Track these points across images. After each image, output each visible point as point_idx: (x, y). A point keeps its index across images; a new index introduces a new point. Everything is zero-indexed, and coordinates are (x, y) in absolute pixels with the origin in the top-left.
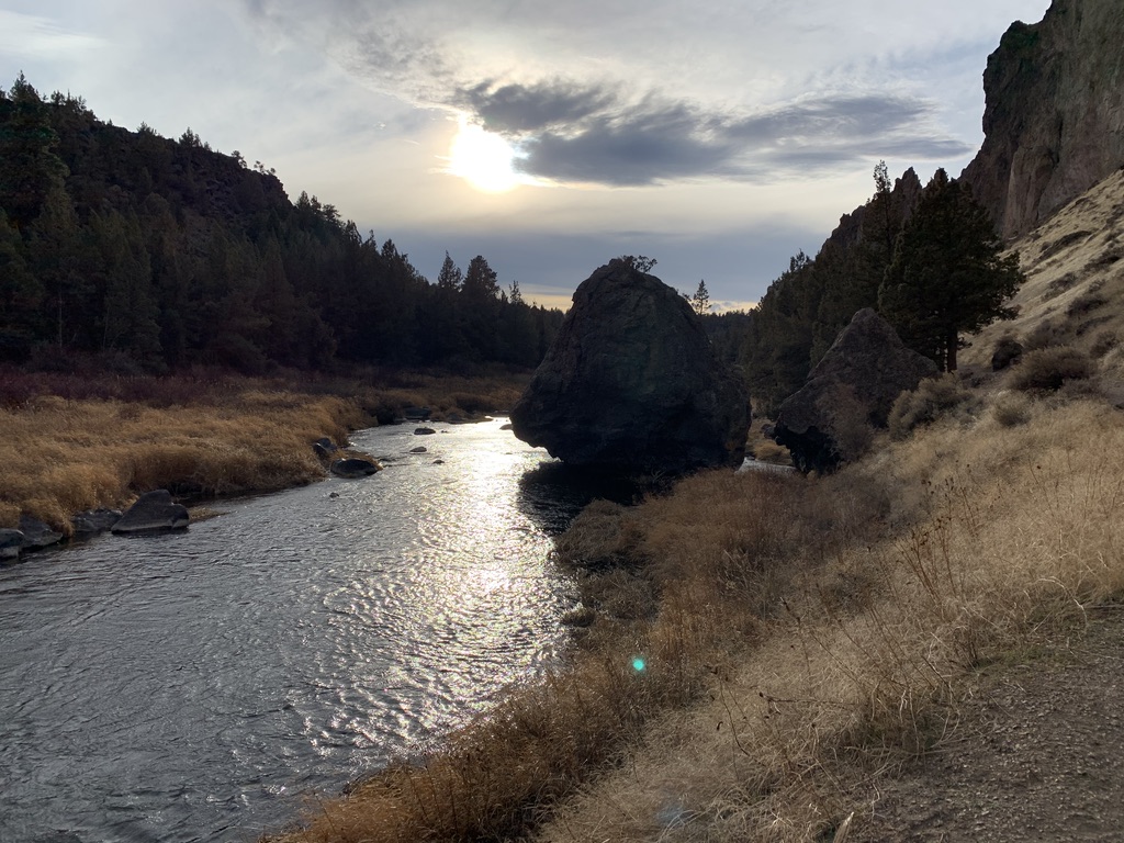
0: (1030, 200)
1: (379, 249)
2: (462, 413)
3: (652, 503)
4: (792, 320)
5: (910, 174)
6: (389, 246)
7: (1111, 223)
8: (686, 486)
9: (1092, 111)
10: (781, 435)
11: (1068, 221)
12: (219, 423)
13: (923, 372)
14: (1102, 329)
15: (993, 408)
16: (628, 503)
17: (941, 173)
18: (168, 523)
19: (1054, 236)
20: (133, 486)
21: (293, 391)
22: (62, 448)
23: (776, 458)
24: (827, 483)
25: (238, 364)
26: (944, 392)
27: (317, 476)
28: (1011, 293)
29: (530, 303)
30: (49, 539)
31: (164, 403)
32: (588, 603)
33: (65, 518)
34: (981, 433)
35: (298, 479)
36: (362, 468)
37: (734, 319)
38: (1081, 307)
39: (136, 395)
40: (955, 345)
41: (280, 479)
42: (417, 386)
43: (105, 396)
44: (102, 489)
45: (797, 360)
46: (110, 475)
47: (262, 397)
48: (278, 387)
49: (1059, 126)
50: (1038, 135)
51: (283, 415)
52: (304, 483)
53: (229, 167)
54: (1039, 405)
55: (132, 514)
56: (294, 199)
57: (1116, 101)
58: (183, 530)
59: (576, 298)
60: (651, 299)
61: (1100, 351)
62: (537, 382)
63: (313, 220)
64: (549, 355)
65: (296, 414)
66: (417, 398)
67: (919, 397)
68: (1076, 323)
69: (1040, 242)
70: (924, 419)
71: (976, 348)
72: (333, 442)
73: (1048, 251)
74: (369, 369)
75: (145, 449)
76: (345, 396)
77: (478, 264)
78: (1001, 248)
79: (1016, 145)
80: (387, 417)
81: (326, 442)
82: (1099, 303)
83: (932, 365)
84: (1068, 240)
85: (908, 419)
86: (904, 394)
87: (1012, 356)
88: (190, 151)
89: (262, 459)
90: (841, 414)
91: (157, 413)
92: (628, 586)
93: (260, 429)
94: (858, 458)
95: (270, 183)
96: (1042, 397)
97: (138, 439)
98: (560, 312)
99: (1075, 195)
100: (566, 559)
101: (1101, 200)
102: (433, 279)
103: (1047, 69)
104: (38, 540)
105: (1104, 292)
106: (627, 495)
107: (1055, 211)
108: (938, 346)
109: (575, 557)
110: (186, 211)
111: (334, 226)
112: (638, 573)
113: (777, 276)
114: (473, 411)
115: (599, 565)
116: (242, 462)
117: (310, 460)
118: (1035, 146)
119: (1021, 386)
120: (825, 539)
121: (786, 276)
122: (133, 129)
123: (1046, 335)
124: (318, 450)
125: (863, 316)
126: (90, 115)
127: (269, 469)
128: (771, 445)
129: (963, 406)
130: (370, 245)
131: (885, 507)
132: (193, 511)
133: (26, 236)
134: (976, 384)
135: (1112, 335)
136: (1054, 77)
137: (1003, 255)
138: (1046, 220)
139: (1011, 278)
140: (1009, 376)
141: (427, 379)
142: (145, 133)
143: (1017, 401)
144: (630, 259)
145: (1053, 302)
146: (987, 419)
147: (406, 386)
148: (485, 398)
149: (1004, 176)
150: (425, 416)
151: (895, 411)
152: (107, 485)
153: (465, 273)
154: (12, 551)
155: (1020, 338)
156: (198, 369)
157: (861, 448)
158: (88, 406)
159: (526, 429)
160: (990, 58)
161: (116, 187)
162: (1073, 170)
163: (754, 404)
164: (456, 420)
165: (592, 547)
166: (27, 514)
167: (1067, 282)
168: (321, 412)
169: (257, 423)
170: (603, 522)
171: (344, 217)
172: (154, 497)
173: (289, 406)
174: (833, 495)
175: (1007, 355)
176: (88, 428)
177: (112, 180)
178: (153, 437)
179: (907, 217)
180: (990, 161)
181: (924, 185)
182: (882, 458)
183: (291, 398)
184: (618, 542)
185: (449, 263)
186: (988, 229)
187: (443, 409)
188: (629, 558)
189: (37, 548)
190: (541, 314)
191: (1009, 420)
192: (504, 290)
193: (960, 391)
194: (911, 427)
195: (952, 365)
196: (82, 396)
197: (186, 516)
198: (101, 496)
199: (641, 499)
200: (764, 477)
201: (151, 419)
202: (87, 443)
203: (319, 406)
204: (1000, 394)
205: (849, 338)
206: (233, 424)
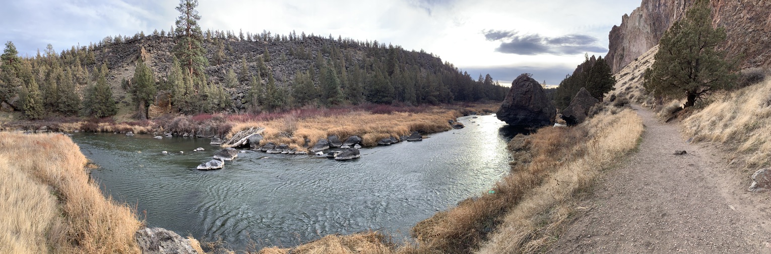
0: (618, 65)
1: (463, 74)
2: (484, 113)
3: (531, 135)
4: (566, 90)
5: (593, 56)
6: (466, 73)
7: (633, 71)
8: (540, 130)
9: (629, 47)
10: (564, 118)
11: (625, 70)
12: (428, 117)
13: (596, 102)
14: (631, 93)
15: (610, 110)
16: (525, 134)
17: (600, 57)
18: (418, 139)
19: (623, 73)
20: (411, 131)
21: (444, 109)
22: (398, 123)
23: (562, 123)
24: (574, 128)
25: (432, 103)
26: (600, 107)
27: (450, 129)
28: (614, 85)
29: (501, 86)
30: (396, 142)
31: (417, 113)
32: (516, 159)
33: (398, 137)
34: (608, 116)
35: (444, 129)
36: (460, 126)
37: (553, 90)
38: (628, 89)
39: (411, 111)
40: (603, 96)
41: (442, 129)
42: (473, 106)
43: (405, 111)
44: (405, 132)
45: (568, 99)
46: (406, 128)
47: (437, 111)
48: (441, 108)
49: (623, 49)
50: (619, 51)
51: (442, 115)
52: (447, 130)
53: (430, 57)
54: (619, 110)
55: (411, 137)
56: (444, 63)
57: (634, 46)
58: (421, 140)
59: (513, 84)
60: (532, 84)
61: (631, 98)
62: (503, 105)
63: (449, 68)
64: (506, 98)
65: (446, 115)
66: (473, 109)
67: (595, 108)
68: (627, 92)
69: (620, 74)
70: (596, 113)
71: (607, 96)
72: (454, 121)
73: (622, 76)
74: (461, 103)
75: (412, 123)
76: (456, 110)
77: (488, 76)
78: (612, 75)
79: (615, 53)
80: (466, 114)
81: (452, 121)
82: (631, 88)
83: (598, 101)
84: (625, 74)
85: (592, 113)
86: (592, 107)
87: (614, 99)
88: (422, 55)
89: (437, 125)
90: (578, 112)
91: (416, 115)
92: (526, 155)
93: (437, 118)
94: (582, 122)
95: (439, 60)
96: (620, 108)
97: (412, 120)
98: (509, 88)
99: (627, 65)
100: (510, 148)
101: (631, 66)
102: (477, 80)
103: (621, 37)
104: (394, 142)
105: (632, 86)
106: (526, 133)
107: (623, 68)
108: (599, 97)
109: (512, 148)
110: (422, 69)
111: (453, 69)
112: (528, 152)
113: (563, 79)
114: (487, 112)
115: (519, 150)
116: (433, 126)
117: (448, 125)
118: (619, 53)
119: (616, 105)
120: (574, 141)
121: (565, 80)
122: (411, 51)
123: (621, 95)
124: (450, 123)
125: (583, 89)
126: (402, 49)
127: (439, 127)
128: (561, 120)
129: (604, 110)
130: (461, 73)
131: (587, 133)
132: (423, 136)
133: (391, 78)
134: (607, 105)
135: (633, 95)
136: (623, 39)
137: (612, 76)
138: (621, 70)
139: (614, 82)
140: (613, 103)
141: (475, 105)
142: (413, 51)
143: (615, 109)
144: (527, 74)
145: (622, 88)
146: (609, 113)
147: (470, 107)
148: (490, 109)
149: (613, 59)
150: (475, 114)
151: (590, 111)
152: (406, 131)
153: (485, 78)
154: (389, 143)
155: (616, 95)
156: (424, 105)
157: (582, 120)
158: (403, 114)
159: (500, 117)
160: (610, 32)
161: (408, 64)
162: (627, 60)
163: (557, 110)
164: (483, 115)
165: (517, 146)
166: (391, 136)
167: (625, 83)
168: (451, 113)
169: (436, 117)
170: (520, 140)
171: (455, 66)
172: (415, 133)
173: (444, 113)
174: (576, 131)
175: (613, 98)
176: (403, 118)
177: (407, 63)
178: (415, 120)
179: (593, 65)
180: (610, 55)
181: (597, 59)
182: (587, 122)
183: (444, 110)
184: (523, 144)
185: (481, 76)
186: (609, 70)
187: (479, 112)
188: (526, 148)
189: (393, 143)
190: (504, 88)
191: (614, 113)
192: (495, 82)
193: (604, 106)
194: (593, 115)
195: (602, 101)
196: (401, 112)
197: (422, 138)
198: (405, 133)
199: (529, 134)
200: (560, 128)
201: (415, 116)
202: (402, 121)
203: (450, 112)
204: (611, 107)
205: (579, 94)
206: (431, 117)
